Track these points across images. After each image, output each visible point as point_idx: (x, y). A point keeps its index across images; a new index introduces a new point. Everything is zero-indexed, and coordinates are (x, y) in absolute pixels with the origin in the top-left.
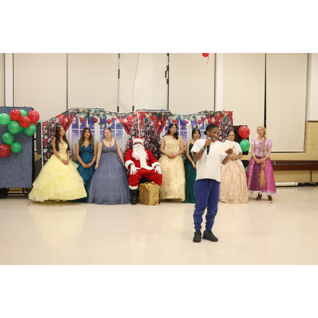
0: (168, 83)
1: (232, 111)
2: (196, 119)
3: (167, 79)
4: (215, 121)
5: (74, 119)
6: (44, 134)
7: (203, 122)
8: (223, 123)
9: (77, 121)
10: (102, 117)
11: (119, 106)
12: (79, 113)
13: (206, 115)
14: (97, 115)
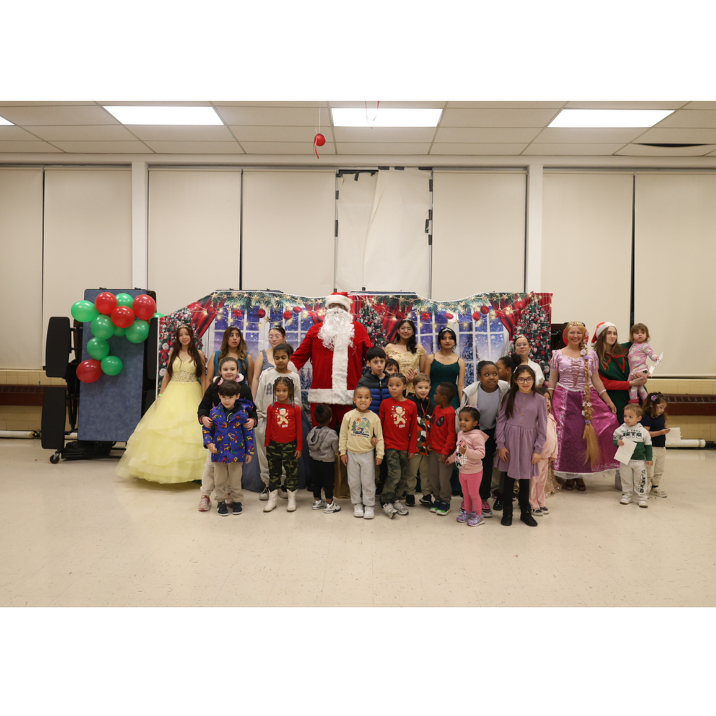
0: (430, 243)
1: (550, 292)
2: (470, 310)
3: (429, 236)
4: (512, 312)
5: (221, 310)
6: (162, 340)
7: (484, 315)
8: (528, 317)
9: (225, 315)
10: (275, 307)
11: (337, 287)
12: (230, 298)
13: (491, 302)
14: (266, 302)
